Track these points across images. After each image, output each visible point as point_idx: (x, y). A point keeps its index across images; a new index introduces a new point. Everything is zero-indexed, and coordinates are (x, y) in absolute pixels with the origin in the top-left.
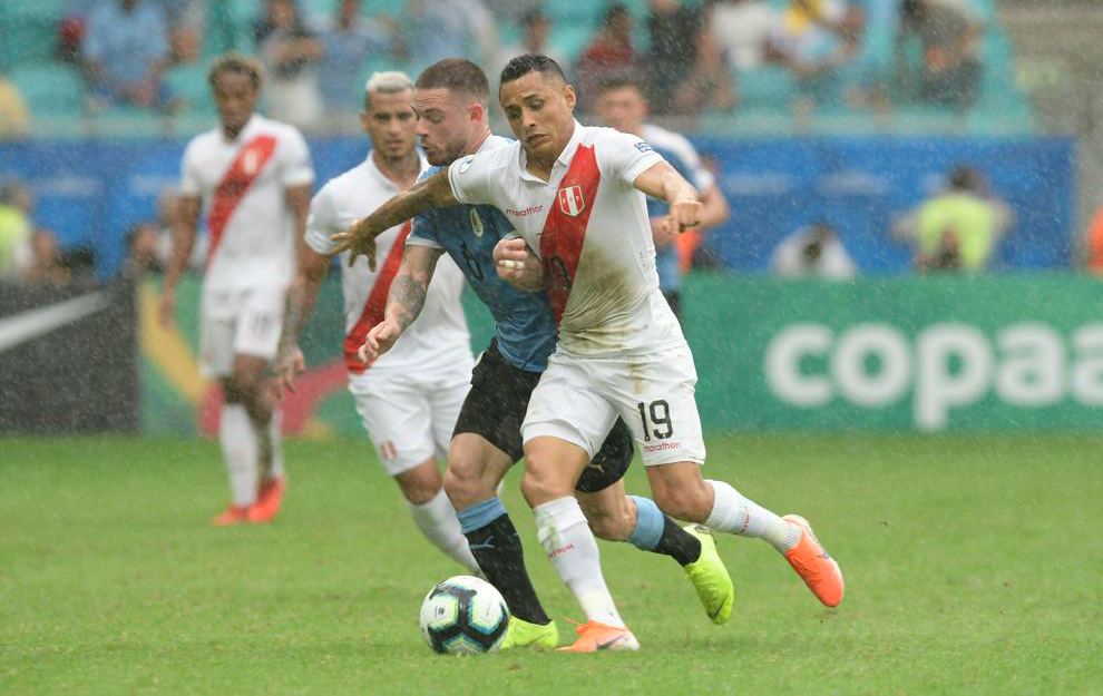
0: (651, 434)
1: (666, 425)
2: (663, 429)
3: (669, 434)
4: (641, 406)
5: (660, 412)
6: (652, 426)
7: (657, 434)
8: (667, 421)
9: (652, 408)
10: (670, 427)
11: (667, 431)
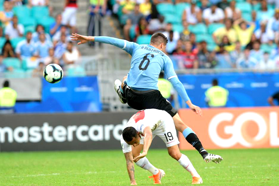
0: (168, 140)
1: (171, 137)
2: (171, 138)
3: (172, 139)
4: (165, 134)
5: (170, 135)
6: (168, 138)
7: (170, 139)
8: (172, 136)
9: (168, 134)
10: (172, 137)
11: (172, 138)
